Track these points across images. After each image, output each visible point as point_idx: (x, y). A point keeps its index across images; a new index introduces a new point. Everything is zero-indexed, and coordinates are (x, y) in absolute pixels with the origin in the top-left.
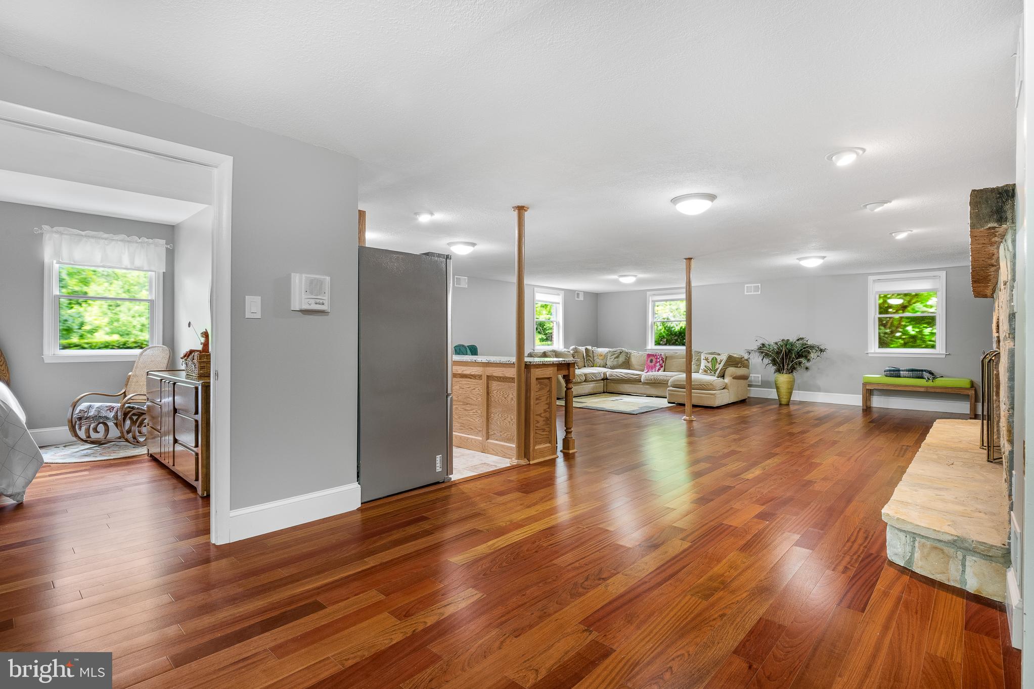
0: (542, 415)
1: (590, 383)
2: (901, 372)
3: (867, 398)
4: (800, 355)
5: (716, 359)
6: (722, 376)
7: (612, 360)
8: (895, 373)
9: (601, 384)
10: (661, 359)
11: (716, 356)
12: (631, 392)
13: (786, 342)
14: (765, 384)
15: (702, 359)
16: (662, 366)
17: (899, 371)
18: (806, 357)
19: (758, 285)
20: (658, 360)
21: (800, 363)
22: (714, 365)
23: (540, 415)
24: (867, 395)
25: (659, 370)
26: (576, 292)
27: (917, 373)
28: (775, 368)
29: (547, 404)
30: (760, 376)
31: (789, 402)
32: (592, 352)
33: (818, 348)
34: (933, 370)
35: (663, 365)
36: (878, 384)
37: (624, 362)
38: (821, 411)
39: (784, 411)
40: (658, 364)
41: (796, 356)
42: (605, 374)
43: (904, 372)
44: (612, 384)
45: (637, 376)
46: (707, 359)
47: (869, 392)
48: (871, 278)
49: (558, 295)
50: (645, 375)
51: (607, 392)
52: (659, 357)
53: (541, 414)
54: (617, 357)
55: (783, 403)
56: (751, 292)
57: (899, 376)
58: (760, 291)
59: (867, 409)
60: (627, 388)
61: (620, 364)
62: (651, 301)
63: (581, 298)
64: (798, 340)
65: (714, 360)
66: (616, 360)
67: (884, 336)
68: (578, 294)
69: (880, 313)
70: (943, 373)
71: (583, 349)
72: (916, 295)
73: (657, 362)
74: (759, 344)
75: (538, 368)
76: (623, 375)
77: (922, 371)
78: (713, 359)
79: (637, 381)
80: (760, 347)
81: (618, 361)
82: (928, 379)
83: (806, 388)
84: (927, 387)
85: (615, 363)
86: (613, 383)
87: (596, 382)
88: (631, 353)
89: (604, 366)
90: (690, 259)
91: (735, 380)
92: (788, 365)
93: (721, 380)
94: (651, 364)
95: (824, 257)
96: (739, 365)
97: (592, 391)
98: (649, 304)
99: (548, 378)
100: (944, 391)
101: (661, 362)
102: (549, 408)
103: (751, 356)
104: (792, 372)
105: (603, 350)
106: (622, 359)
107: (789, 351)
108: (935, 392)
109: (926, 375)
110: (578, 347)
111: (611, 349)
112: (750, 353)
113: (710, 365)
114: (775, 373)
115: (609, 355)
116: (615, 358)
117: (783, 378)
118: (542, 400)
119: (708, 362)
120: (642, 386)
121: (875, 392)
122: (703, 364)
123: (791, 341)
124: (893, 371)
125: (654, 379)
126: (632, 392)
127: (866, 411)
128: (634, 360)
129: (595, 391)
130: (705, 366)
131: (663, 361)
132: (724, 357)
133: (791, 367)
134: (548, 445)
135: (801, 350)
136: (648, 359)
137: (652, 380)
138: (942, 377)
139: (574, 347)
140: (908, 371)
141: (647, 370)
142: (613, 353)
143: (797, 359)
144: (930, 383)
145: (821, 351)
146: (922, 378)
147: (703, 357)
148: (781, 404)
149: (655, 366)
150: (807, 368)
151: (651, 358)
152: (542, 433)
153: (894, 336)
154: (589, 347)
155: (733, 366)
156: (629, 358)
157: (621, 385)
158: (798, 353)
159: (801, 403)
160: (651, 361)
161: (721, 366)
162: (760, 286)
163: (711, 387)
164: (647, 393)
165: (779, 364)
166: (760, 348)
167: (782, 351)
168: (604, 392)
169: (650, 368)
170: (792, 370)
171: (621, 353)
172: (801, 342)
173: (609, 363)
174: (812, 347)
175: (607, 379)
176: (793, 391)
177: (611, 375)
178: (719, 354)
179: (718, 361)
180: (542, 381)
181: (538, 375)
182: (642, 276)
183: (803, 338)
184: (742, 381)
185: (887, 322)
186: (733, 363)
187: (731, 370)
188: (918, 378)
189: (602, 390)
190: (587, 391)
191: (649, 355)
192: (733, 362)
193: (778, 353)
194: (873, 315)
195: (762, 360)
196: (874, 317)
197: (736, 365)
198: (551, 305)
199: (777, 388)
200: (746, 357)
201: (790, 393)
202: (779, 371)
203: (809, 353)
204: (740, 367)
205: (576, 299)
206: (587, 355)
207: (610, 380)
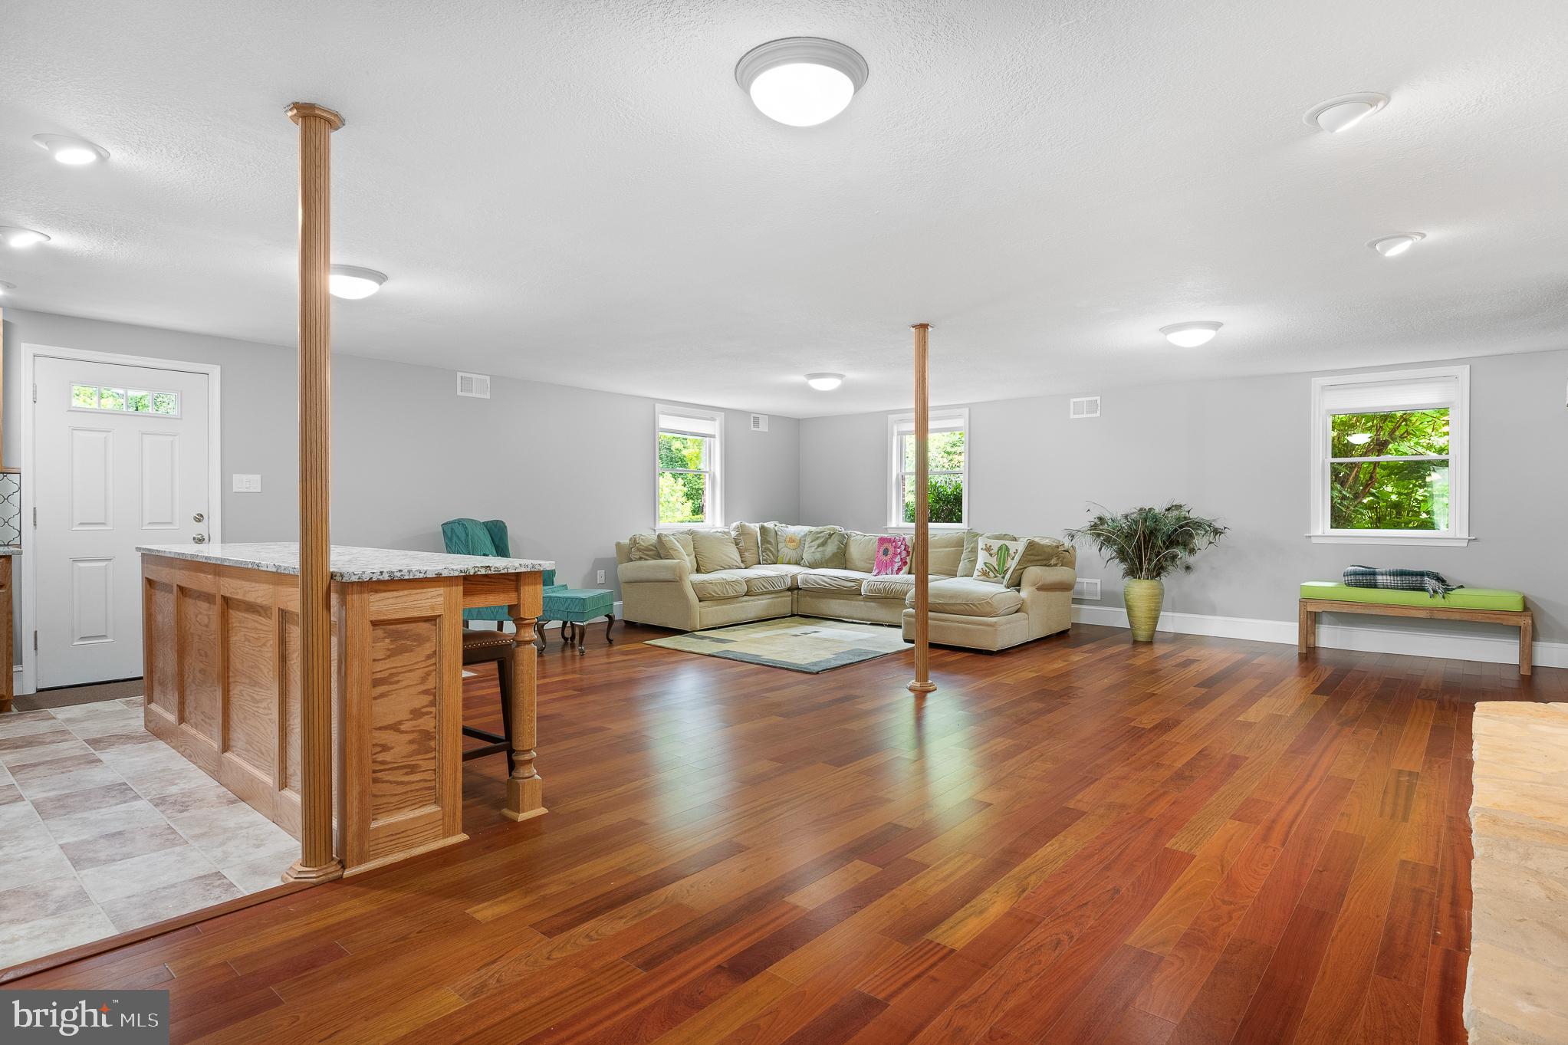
0: (403, 727)
1: (761, 597)
2: (1379, 577)
3: (1309, 629)
4: (1172, 541)
5: (1007, 549)
6: (1017, 584)
7: (813, 549)
8: (1365, 578)
9: (787, 598)
10: (903, 547)
11: (1007, 543)
12: (842, 614)
13: (1147, 515)
14: (1108, 599)
15: (979, 549)
16: (905, 563)
17: (1374, 574)
18: (1185, 545)
19: (1095, 398)
20: (899, 551)
21: (1174, 557)
22: (1002, 561)
23: (395, 727)
24: (1309, 623)
25: (899, 570)
26: (753, 415)
27: (1412, 580)
28: (1123, 566)
29: (426, 692)
30: (1098, 581)
31: (1152, 636)
32: (773, 534)
33: (1209, 526)
34: (1443, 574)
35: (908, 561)
36: (1332, 601)
37: (835, 555)
38: (1214, 660)
39: (1141, 659)
40: (898, 559)
41: (1164, 543)
42: (794, 578)
43: (1385, 577)
44: (808, 599)
45: (852, 584)
46: (988, 549)
47: (1311, 620)
48: (1317, 382)
49: (713, 419)
50: (869, 580)
51: (798, 615)
52: (900, 543)
53: (400, 723)
54: (824, 544)
55: (1141, 639)
56: (1083, 413)
57: (1374, 586)
58: (1099, 412)
59: (1309, 655)
60: (835, 606)
61: (827, 557)
62: (896, 434)
63: (764, 427)
64: (1168, 510)
65: (1004, 551)
66: (820, 549)
67: (1340, 504)
68: (756, 421)
69: (1334, 455)
70: (1463, 580)
71: (755, 527)
72: (1405, 419)
73: (895, 554)
74: (1092, 518)
75: (376, 591)
76: (828, 580)
77: (1422, 574)
78: (1000, 549)
79: (852, 592)
80: (1096, 525)
81: (823, 551)
82: (1435, 592)
83: (1188, 607)
84: (1431, 609)
85: (818, 556)
86: (811, 596)
87: (773, 596)
88: (849, 536)
89: (797, 563)
90: (923, 327)
91: (1043, 594)
92: (1150, 560)
93: (1012, 592)
94: (884, 558)
95: (1216, 326)
96: (1053, 561)
97: (764, 614)
98: (892, 438)
99: (431, 619)
100: (1466, 617)
101: (904, 554)
102: (433, 704)
103: (1076, 542)
104: (1159, 574)
105: (798, 530)
106: (831, 548)
107: (1151, 533)
108: (1448, 620)
109: (1430, 583)
110: (747, 524)
111: (813, 529)
112: (1073, 537)
113: (994, 561)
114: (1124, 576)
115: (809, 539)
116: (819, 546)
117: (1141, 589)
118: (404, 684)
119: (991, 555)
120: (863, 603)
121: (1325, 618)
122: (982, 557)
123: (1157, 511)
124: (1363, 574)
125: (885, 589)
126: (845, 614)
127: (1306, 658)
128: (855, 552)
129: (772, 613)
130: (985, 563)
131: (908, 552)
132: (1020, 547)
133: (1156, 565)
134: (432, 809)
135: (1176, 530)
136: (879, 547)
137: (880, 591)
138: (1462, 587)
139: (738, 523)
140: (1394, 575)
141: (877, 571)
142: (815, 536)
143: (1167, 549)
144: (1438, 601)
145: (1216, 532)
146: (1422, 589)
147: (981, 545)
148: (1135, 642)
149: (892, 562)
150: (1188, 568)
151: (885, 546)
152: (406, 779)
153: (1360, 502)
154: (770, 525)
155: (1039, 563)
156: (846, 545)
157: (824, 601)
158: (1170, 536)
159: (1178, 637)
160: (886, 553)
161: (1012, 564)
162: (1099, 402)
163: (988, 609)
164: (872, 618)
165: (1131, 559)
166: (1094, 527)
167: (1136, 531)
168: (793, 615)
169: (884, 567)
170: (1158, 571)
171: (831, 535)
172: (1175, 513)
173: (807, 556)
174: (1198, 525)
175: (798, 588)
176: (1162, 613)
177: (805, 581)
178: (1015, 539)
179: (1012, 552)
180: (404, 627)
181: (378, 612)
182: (853, 375)
183: (1181, 506)
184: (1058, 594)
185: (1348, 476)
186: (1037, 558)
187: (1033, 573)
188: (1414, 590)
189: (787, 611)
190: (752, 615)
191: (882, 541)
192: (1038, 554)
193: (1129, 536)
194: (1322, 459)
195: (1100, 550)
196: (1323, 461)
197: (1044, 562)
198: (702, 441)
199: (1129, 609)
200: (1067, 543)
201: (1155, 620)
202: (1133, 572)
203: (1191, 536)
204: (1056, 565)
205: (753, 429)
206: (765, 540)
207: (805, 590)
